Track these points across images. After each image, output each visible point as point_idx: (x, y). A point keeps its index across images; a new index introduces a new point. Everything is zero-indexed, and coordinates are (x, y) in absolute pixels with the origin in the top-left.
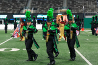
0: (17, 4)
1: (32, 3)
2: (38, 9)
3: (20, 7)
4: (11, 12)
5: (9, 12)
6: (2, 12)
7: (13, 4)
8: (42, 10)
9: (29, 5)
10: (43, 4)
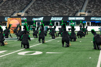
0: (73, 7)
1: (88, 6)
2: (92, 12)
3: (76, 10)
4: (67, 15)
5: (64, 15)
6: (58, 15)
7: (70, 7)
8: (96, 13)
9: (84, 8)
10: (97, 7)
